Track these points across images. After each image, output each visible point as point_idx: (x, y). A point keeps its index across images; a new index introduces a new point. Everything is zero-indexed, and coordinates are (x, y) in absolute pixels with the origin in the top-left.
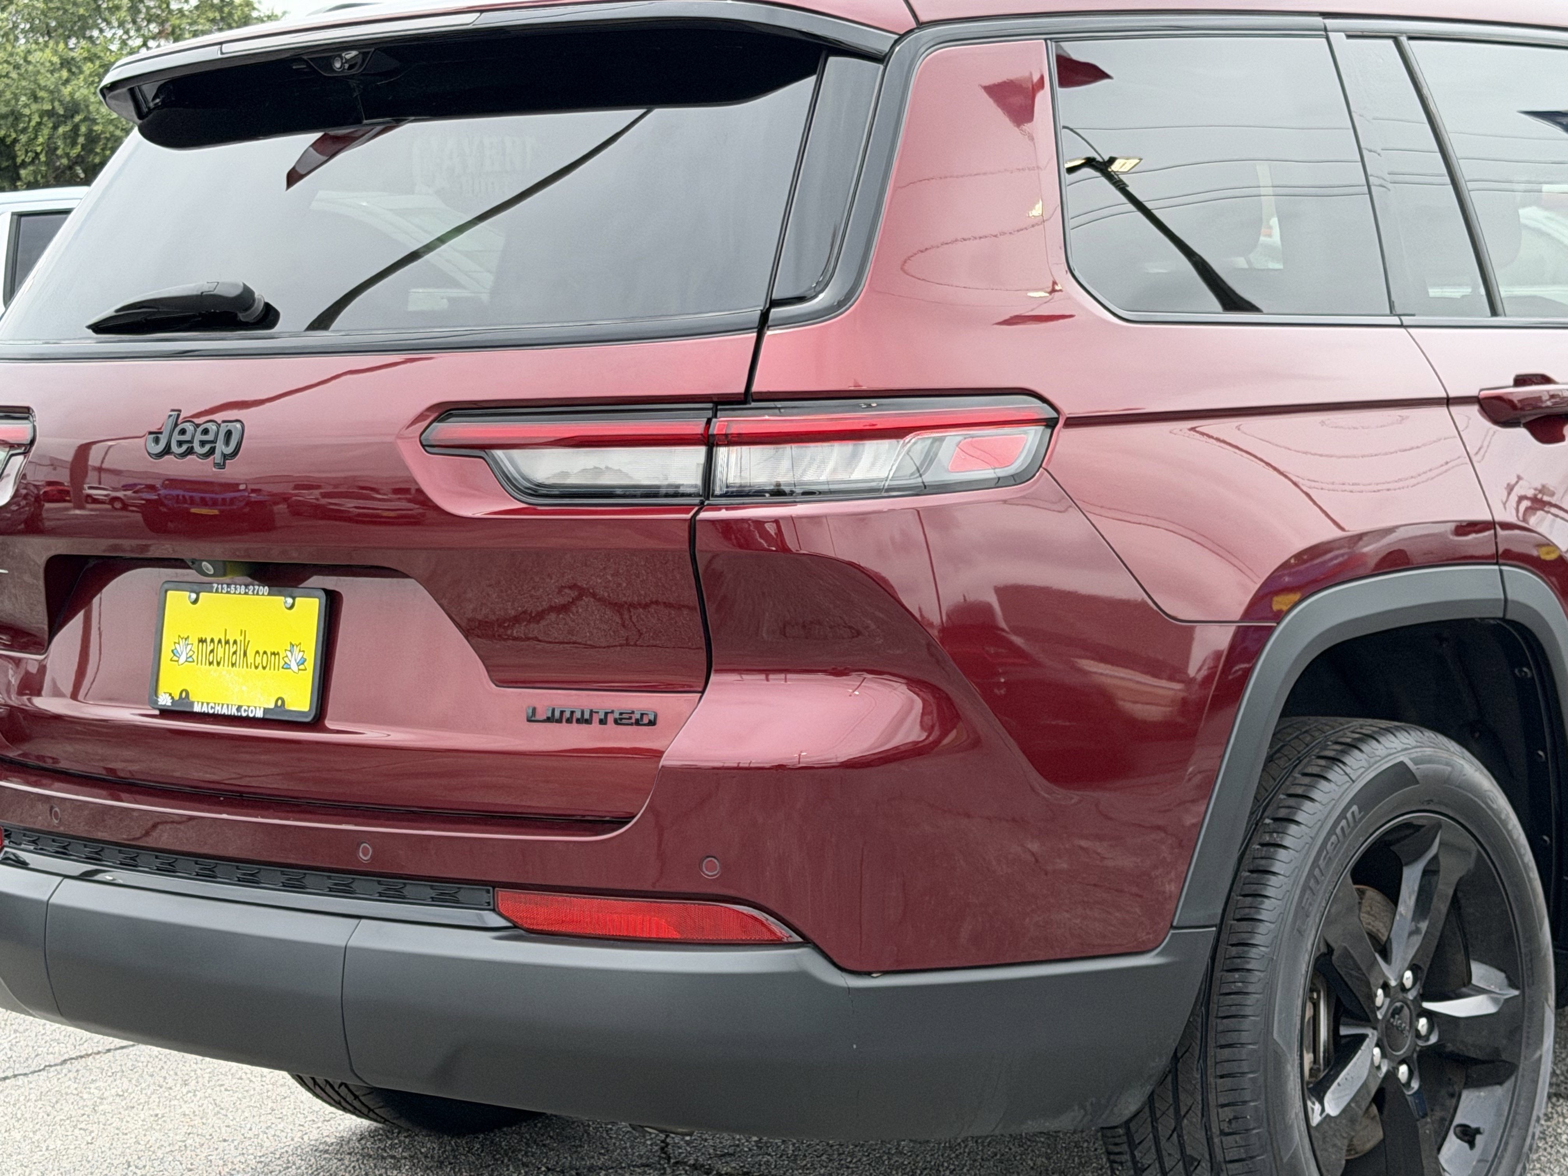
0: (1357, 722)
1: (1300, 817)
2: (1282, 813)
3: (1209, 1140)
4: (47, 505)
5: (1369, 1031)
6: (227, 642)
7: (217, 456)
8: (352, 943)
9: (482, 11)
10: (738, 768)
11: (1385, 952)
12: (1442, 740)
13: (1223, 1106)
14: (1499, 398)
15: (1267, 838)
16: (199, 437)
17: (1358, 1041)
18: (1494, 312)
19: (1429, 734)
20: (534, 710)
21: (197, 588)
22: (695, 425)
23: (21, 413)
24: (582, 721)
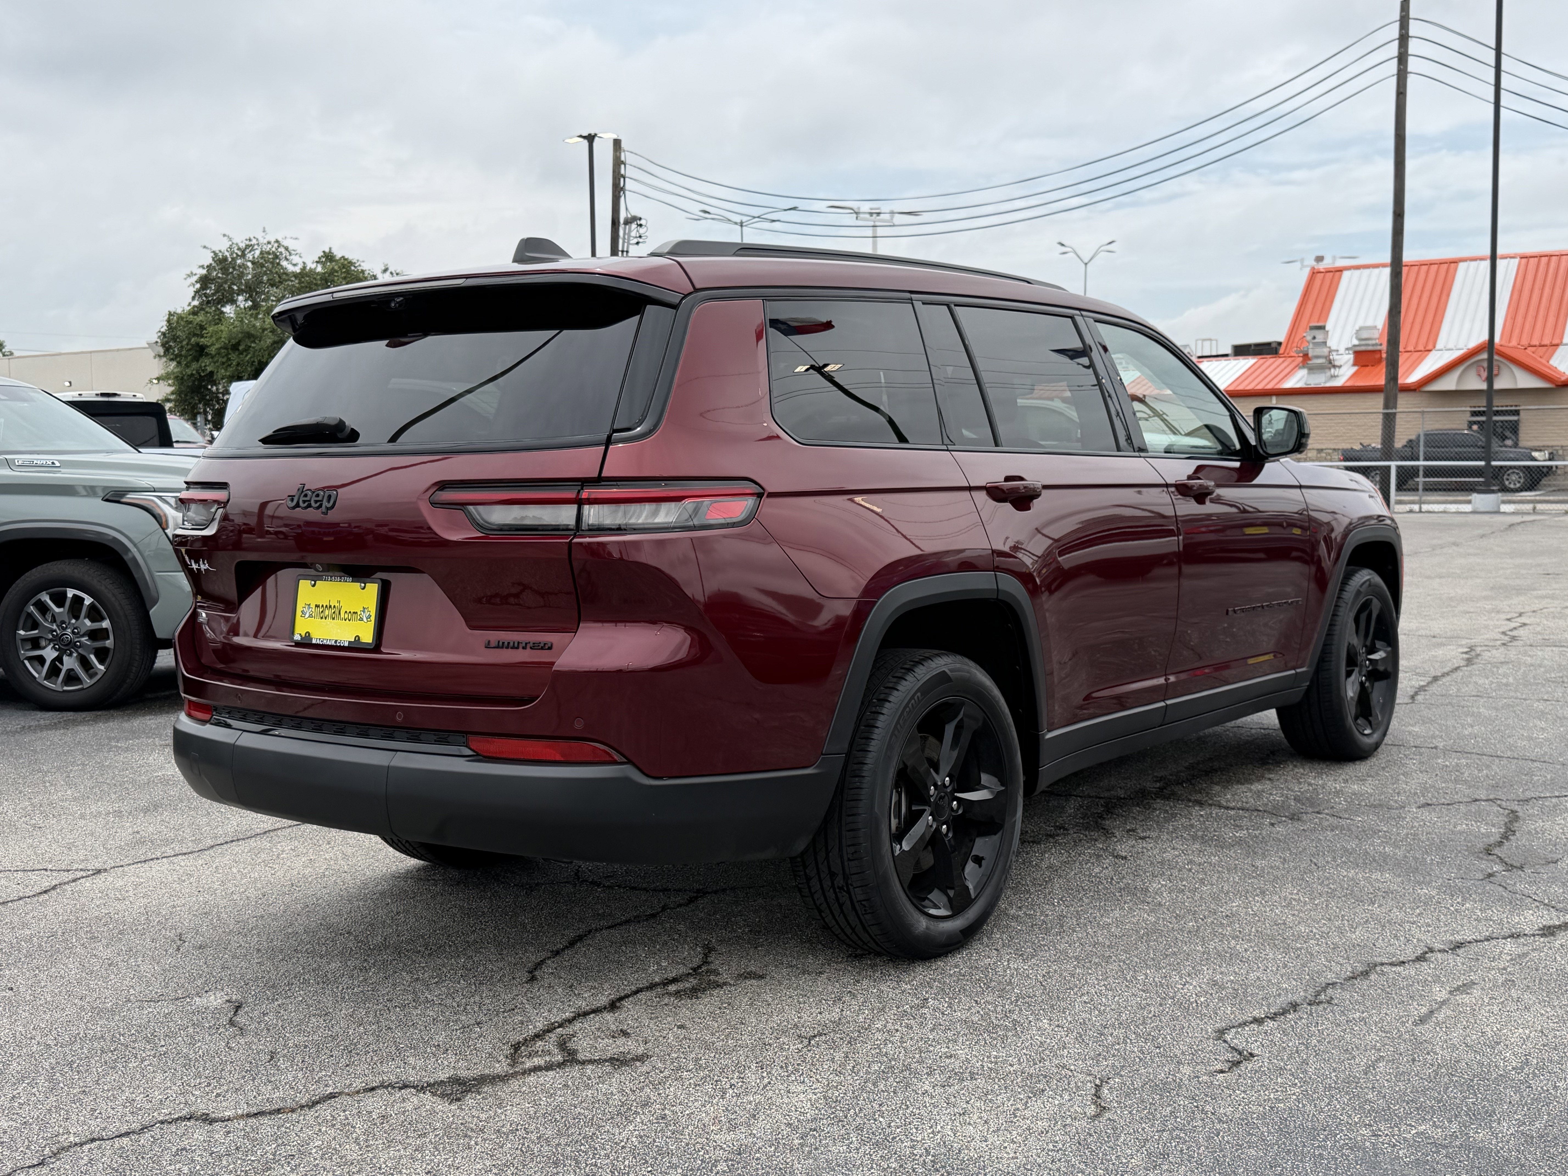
0: (922, 651)
1: (891, 699)
2: (882, 696)
3: (842, 863)
4: (245, 536)
5: (927, 808)
6: (330, 606)
7: (323, 509)
8: (393, 764)
9: (467, 278)
10: (597, 672)
11: (936, 767)
12: (966, 660)
13: (849, 846)
14: (996, 488)
15: (874, 709)
16: (314, 498)
17: (921, 813)
18: (997, 445)
19: (959, 657)
20: (489, 642)
21: (315, 579)
22: (571, 494)
23: (223, 486)
24: (513, 648)
